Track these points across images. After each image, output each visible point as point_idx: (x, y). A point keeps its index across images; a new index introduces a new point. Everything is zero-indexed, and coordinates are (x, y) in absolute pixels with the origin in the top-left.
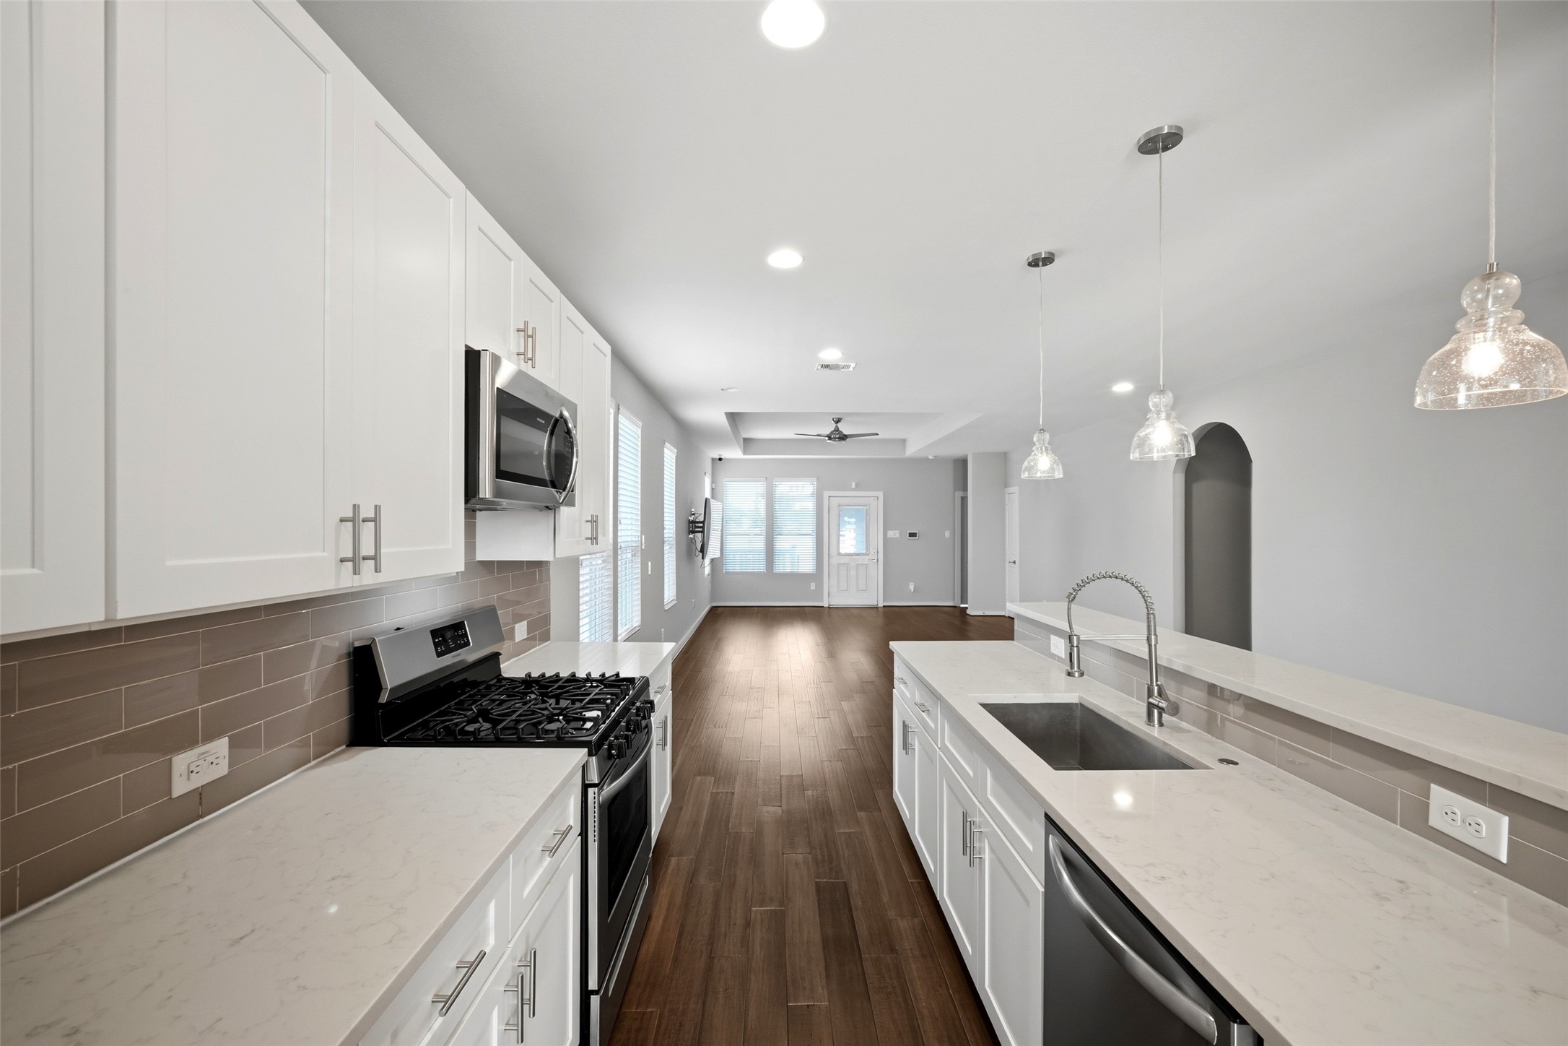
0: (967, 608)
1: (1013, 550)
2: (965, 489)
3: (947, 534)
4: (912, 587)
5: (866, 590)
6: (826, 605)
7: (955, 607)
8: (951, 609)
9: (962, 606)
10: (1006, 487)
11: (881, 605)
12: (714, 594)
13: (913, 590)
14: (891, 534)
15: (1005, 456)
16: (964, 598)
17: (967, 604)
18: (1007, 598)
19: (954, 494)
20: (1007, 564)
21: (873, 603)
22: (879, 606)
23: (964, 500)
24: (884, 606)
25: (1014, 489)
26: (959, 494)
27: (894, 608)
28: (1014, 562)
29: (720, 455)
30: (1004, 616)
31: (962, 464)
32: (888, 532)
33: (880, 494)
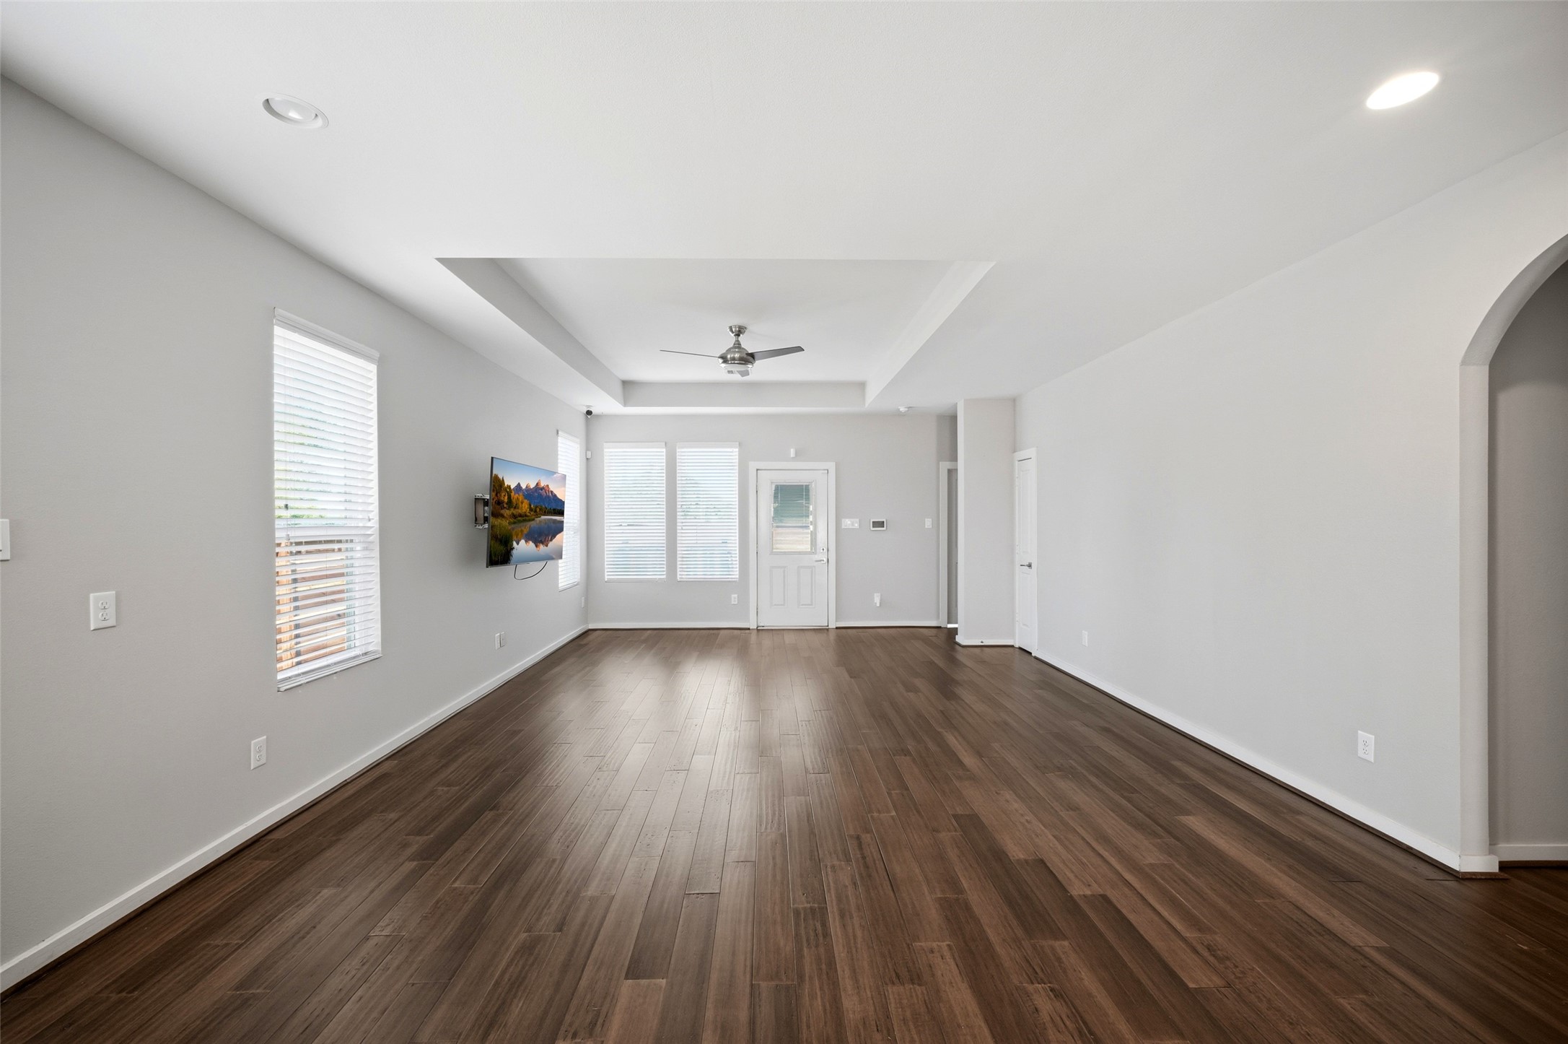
0: (956, 629)
1: (1027, 548)
2: (954, 458)
3: (928, 523)
4: (877, 600)
5: (812, 605)
6: (753, 626)
7: (939, 628)
8: (934, 631)
9: (950, 626)
10: (1015, 451)
11: (832, 625)
12: (586, 612)
13: (878, 605)
14: (847, 523)
15: (1014, 401)
16: (951, 617)
17: (957, 623)
18: (1017, 619)
19: (938, 464)
20: (1017, 567)
21: (822, 622)
22: (830, 627)
23: (952, 473)
24: (837, 628)
25: (1030, 452)
26: (945, 466)
27: (849, 630)
28: (1030, 566)
29: (588, 406)
30: (1012, 646)
31: (949, 421)
32: (843, 520)
33: (831, 466)
